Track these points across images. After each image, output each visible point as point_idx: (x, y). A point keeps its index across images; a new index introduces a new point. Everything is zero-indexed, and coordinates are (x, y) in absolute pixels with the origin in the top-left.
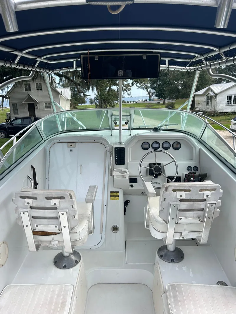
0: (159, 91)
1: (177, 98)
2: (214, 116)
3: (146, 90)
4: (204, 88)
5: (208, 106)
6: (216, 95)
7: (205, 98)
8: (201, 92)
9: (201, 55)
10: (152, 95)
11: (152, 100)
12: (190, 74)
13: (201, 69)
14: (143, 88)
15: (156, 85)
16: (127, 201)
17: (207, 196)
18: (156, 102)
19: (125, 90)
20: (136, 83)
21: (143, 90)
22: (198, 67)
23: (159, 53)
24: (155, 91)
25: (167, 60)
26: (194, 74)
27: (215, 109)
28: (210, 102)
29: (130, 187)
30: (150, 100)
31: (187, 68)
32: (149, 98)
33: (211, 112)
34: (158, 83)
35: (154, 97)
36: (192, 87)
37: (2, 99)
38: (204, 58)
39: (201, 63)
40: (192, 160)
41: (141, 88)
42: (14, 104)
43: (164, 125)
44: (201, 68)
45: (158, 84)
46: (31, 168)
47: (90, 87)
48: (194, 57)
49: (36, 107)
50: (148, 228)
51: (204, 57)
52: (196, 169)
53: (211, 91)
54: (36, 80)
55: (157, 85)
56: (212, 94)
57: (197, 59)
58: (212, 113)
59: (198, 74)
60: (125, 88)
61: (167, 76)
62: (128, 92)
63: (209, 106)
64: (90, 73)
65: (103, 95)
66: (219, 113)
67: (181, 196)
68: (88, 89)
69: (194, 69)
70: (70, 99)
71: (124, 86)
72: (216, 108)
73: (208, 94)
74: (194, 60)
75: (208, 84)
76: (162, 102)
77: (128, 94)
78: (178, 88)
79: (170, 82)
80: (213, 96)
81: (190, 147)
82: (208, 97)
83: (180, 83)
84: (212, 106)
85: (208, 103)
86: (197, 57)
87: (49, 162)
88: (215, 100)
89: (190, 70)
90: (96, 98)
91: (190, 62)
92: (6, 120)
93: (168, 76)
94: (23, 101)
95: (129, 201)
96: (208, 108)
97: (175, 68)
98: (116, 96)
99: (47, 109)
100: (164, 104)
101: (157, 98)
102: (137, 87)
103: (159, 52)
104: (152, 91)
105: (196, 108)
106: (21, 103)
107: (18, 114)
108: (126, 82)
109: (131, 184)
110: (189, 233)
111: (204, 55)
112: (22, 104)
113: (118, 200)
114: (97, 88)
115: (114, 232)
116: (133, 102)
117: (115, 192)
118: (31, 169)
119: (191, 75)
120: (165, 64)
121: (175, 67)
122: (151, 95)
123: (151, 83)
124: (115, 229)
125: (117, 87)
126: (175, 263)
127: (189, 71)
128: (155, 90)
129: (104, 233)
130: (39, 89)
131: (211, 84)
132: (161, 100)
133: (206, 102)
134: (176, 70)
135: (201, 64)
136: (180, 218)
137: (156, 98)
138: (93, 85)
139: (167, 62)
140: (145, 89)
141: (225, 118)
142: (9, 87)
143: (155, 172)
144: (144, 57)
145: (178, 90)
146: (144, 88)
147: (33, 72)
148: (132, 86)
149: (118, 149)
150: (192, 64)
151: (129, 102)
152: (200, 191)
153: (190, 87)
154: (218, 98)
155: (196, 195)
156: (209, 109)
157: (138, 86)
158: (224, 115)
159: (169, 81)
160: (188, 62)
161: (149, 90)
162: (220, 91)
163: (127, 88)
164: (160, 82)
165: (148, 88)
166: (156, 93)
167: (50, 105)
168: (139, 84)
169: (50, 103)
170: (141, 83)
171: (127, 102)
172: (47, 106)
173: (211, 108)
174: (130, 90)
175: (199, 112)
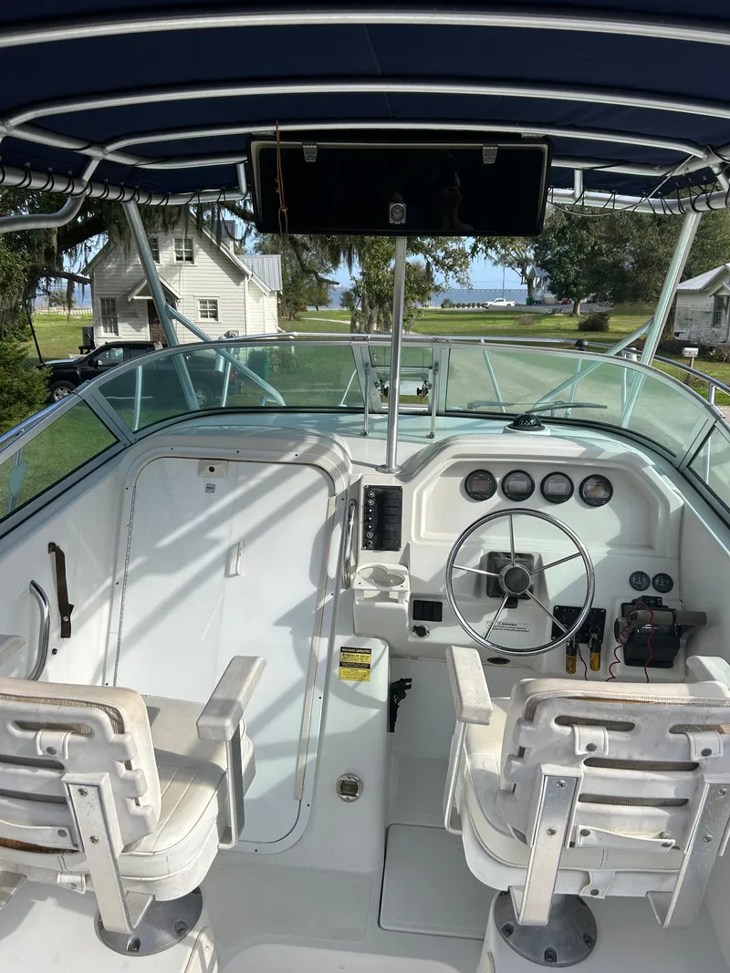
0: (562, 275)
1: (618, 298)
3: (519, 270)
4: (708, 269)
5: (716, 330)
7: (708, 303)
8: (697, 283)
9: (708, 152)
10: (538, 286)
11: (539, 303)
12: (665, 222)
13: (706, 208)
14: (510, 265)
15: (554, 255)
16: (402, 679)
17: (706, 753)
18: (550, 309)
19: (450, 268)
20: (487, 248)
21: (510, 268)
22: (693, 197)
23: (546, 139)
24: (547, 273)
25: (578, 167)
26: (679, 222)
28: (724, 317)
29: (414, 634)
30: (531, 301)
31: (654, 201)
32: (527, 297)
34: (558, 249)
35: (544, 292)
36: (668, 265)
37: (68, 283)
38: (723, 165)
39: (706, 183)
40: (650, 547)
41: (504, 264)
42: (108, 300)
43: (556, 403)
44: (708, 201)
45: (558, 252)
46: (49, 552)
47: (342, 255)
48: (681, 158)
50: (457, 832)
51: (720, 160)
52: (664, 582)
54: (173, 228)
55: (556, 255)
57: (693, 169)
59: (692, 222)
60: (449, 261)
61: (587, 226)
62: (460, 275)
63: (721, 331)
64: (285, 211)
65: (379, 282)
67: (591, 747)
68: (336, 262)
70: (278, 292)
71: (448, 255)
73: (718, 291)
74: (679, 172)
75: (724, 258)
76: (568, 309)
77: (458, 281)
78: (622, 268)
79: (596, 248)
81: (648, 498)
82: (719, 300)
83: (630, 251)
85: (716, 320)
86: (695, 159)
87: (130, 525)
89: (664, 207)
90: (356, 290)
91: (664, 177)
92: (81, 348)
93: (592, 226)
95: (410, 680)
96: (717, 336)
97: (609, 200)
98: (420, 285)
99: (204, 320)
100: (574, 315)
101: (553, 296)
102: (489, 262)
103: (547, 135)
104: (538, 275)
105: (677, 334)
106: (128, 296)
107: (116, 332)
108: (454, 244)
109: (420, 623)
110: (621, 877)
111: (721, 153)
112: (130, 300)
113: (369, 680)
114: (362, 259)
115: (345, 797)
116: (476, 307)
117: (356, 650)
118: (49, 555)
119: (668, 227)
120: (571, 186)
121: (608, 196)
122: (534, 286)
123: (535, 249)
124: (349, 788)
125: (425, 257)
126: (561, 966)
127: (659, 212)
128: (547, 270)
129: (307, 799)
130: (184, 256)
132: (565, 303)
133: (711, 316)
134: (610, 206)
135: (709, 187)
136: (581, 827)
137: (550, 296)
138: (350, 250)
139: (578, 176)
140: (518, 267)
142: (90, 248)
143: (506, 589)
144: (490, 153)
145: (623, 275)
146: (513, 262)
147: (76, 201)
148: (474, 255)
149: (375, 493)
150: (670, 188)
151: (464, 306)
152: (673, 731)
153: (663, 266)
155: (657, 744)
156: (721, 339)
157: (491, 258)
159: (595, 242)
160: (658, 180)
161: (528, 271)
163: (456, 262)
165: (528, 264)
166: (551, 279)
167: (216, 307)
168: (496, 249)
169: (215, 302)
170: (503, 247)
171: (458, 306)
172: (206, 312)
173: (727, 335)
174: (467, 267)
175: (686, 349)
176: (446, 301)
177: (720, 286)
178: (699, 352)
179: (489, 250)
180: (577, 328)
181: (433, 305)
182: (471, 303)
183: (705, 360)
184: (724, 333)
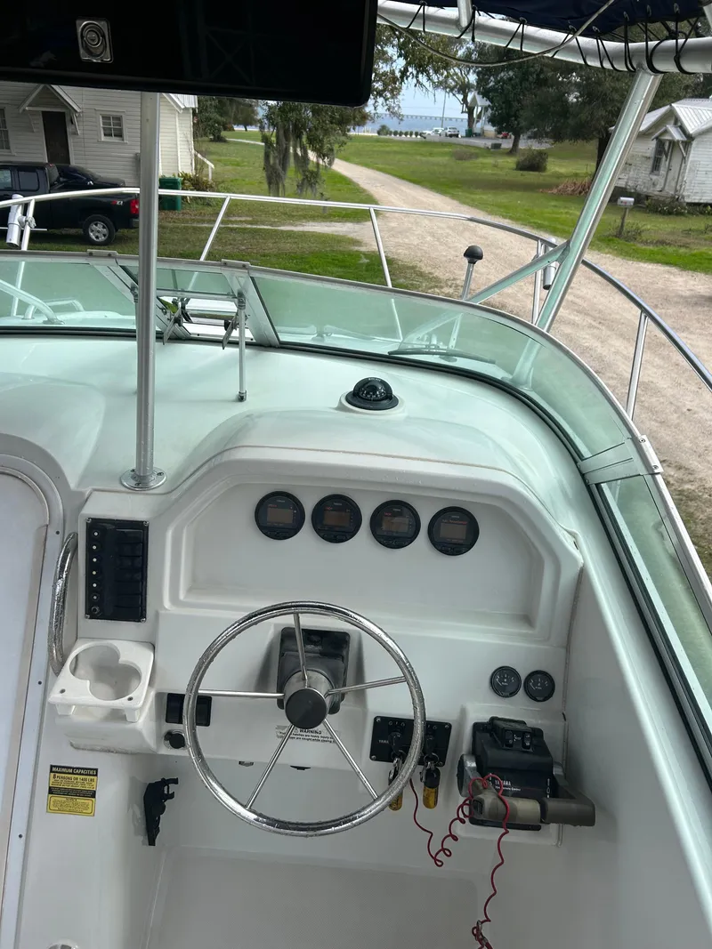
0: (504, 105)
1: (557, 136)
2: (670, 213)
3: (461, 97)
5: (654, 177)
6: (689, 139)
7: (650, 147)
10: (479, 116)
11: (478, 135)
14: (451, 90)
15: (497, 82)
16: (163, 780)
18: (489, 143)
19: (381, 95)
20: (418, 73)
21: (451, 94)
22: (652, 44)
24: (488, 103)
27: (676, 191)
28: (664, 164)
30: (470, 133)
31: (585, 42)
32: (467, 128)
33: (662, 199)
34: (502, 74)
35: (483, 125)
41: (445, 88)
44: (678, 55)
45: (502, 78)
49: (70, 129)
52: (543, 684)
53: (676, 123)
55: (499, 82)
56: (677, 136)
58: (665, 205)
59: (645, 88)
60: (379, 85)
62: (390, 102)
63: (659, 179)
66: (690, 204)
69: (628, 56)
70: (194, 110)
71: (378, 77)
72: (681, 186)
73: (662, 134)
75: (669, 97)
76: (507, 144)
77: (389, 109)
78: (567, 101)
79: (542, 76)
80: (678, 141)
82: (660, 143)
83: (576, 84)
84: (669, 178)
85: (656, 167)
88: (684, 158)
89: (602, 55)
94: (24, 101)
95: (175, 781)
96: (654, 185)
97: (515, 35)
99: (108, 139)
100: (513, 151)
101: (493, 129)
102: (420, 90)
104: (479, 103)
106: (19, 107)
107: (8, 148)
109: (176, 728)
112: (21, 111)
113: (92, 814)
116: (414, 136)
117: (74, 770)
121: (513, 26)
122: (475, 116)
123: (478, 74)
127: (594, 63)
128: (488, 98)
131: (678, 98)
132: (505, 137)
133: (651, 162)
134: (515, 46)
137: (490, 129)
140: (459, 93)
141: (702, 227)
145: (565, 110)
146: (455, 87)
148: (403, 80)
149: (103, 531)
150: (614, 21)
151: (401, 134)
153: (608, 102)
154: (692, 152)
156: (658, 188)
157: (422, 84)
158: (702, 213)
159: (542, 69)
161: (469, 99)
162: (704, 127)
163: (388, 87)
164: (511, 73)
165: (469, 91)
166: (492, 110)
167: (120, 125)
168: (428, 75)
169: (119, 119)
170: (436, 72)
171: (395, 133)
172: (111, 129)
173: (665, 184)
174: (398, 94)
175: (622, 199)
176: (383, 127)
177: (664, 128)
178: (635, 202)
179: (420, 75)
180: (515, 166)
181: (368, 131)
182: (409, 131)
183: (640, 211)
184: (662, 181)
